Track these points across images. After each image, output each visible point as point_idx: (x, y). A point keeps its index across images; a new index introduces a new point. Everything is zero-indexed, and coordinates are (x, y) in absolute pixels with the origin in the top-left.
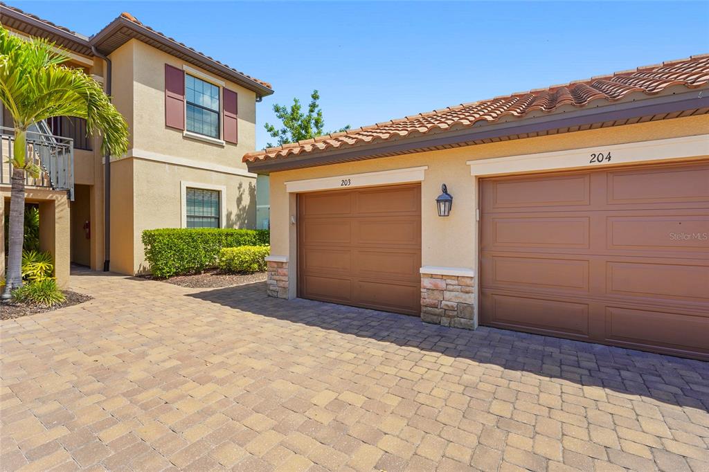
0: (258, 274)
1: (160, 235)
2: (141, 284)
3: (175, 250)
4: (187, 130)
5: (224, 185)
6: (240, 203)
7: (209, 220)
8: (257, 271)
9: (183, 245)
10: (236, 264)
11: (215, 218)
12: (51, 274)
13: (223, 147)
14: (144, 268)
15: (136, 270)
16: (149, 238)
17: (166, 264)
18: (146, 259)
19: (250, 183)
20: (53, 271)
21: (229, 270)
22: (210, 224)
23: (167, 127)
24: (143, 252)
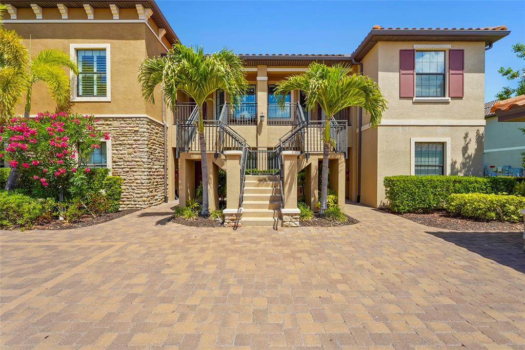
0: (496, 223)
1: (398, 181)
2: (385, 215)
3: (408, 193)
4: (416, 97)
5: (450, 136)
6: (467, 152)
7: (434, 168)
8: (495, 220)
9: (415, 190)
10: (468, 209)
11: (439, 166)
12: (336, 202)
13: (448, 103)
14: (384, 204)
15: (378, 204)
16: (389, 182)
17: (402, 203)
18: (386, 198)
19: (478, 131)
20: (337, 201)
21: (459, 214)
22: (434, 172)
23: (401, 98)
24: (384, 192)
